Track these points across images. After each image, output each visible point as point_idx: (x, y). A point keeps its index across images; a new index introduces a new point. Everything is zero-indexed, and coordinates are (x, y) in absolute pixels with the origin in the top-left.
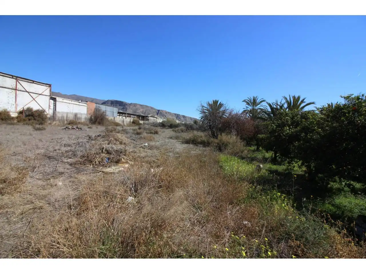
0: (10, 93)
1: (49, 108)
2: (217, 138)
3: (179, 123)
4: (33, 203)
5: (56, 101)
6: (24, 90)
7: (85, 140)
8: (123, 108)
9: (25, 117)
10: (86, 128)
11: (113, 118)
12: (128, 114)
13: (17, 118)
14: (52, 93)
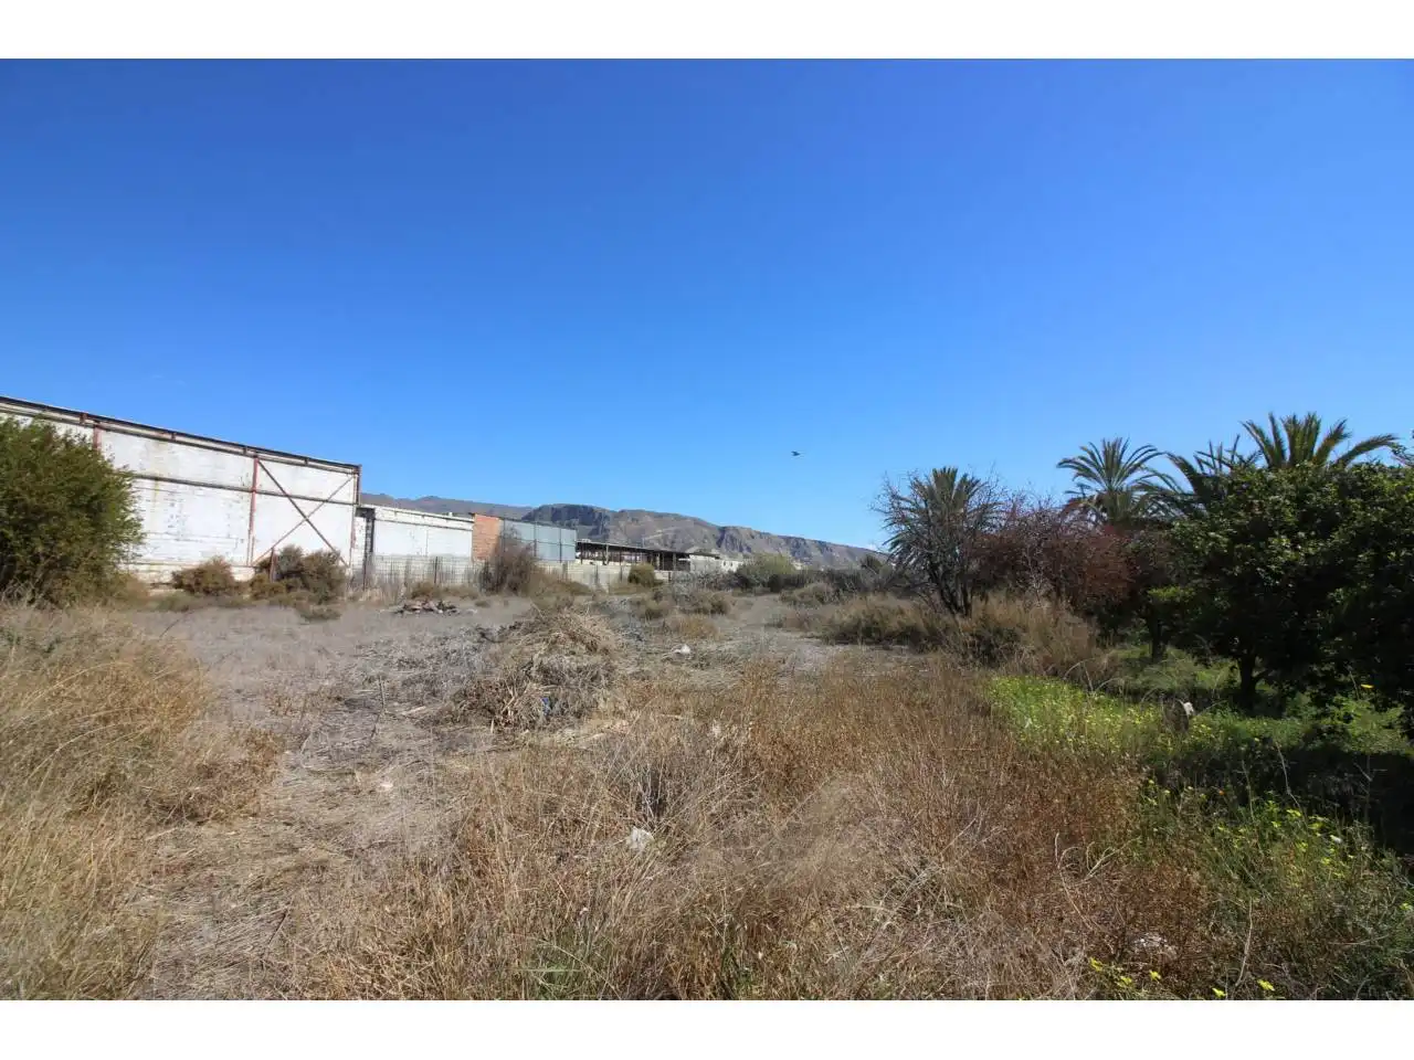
0: (234, 504)
1: (352, 545)
2: (967, 615)
3: (803, 573)
4: (295, 851)
5: (374, 519)
6: (278, 490)
7: (468, 645)
8: (595, 532)
9: (278, 580)
10: (467, 605)
11: (559, 567)
12: (611, 548)
13: (252, 584)
14: (359, 497)
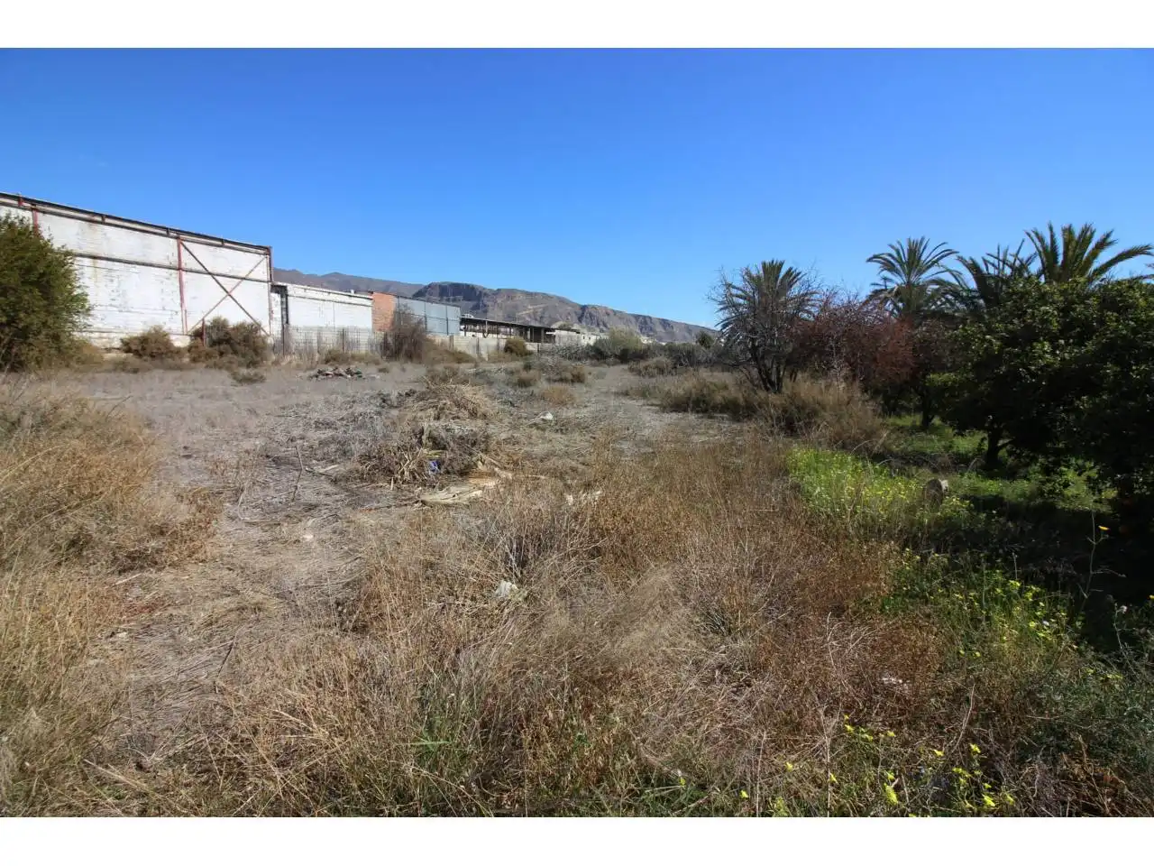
0: (165, 280)
1: (271, 318)
2: (779, 391)
3: (648, 347)
4: (237, 592)
5: (287, 296)
6: (200, 268)
7: (371, 409)
8: (476, 307)
9: (211, 346)
10: (371, 371)
11: (447, 338)
12: (490, 323)
13: (189, 349)
14: (274, 273)
